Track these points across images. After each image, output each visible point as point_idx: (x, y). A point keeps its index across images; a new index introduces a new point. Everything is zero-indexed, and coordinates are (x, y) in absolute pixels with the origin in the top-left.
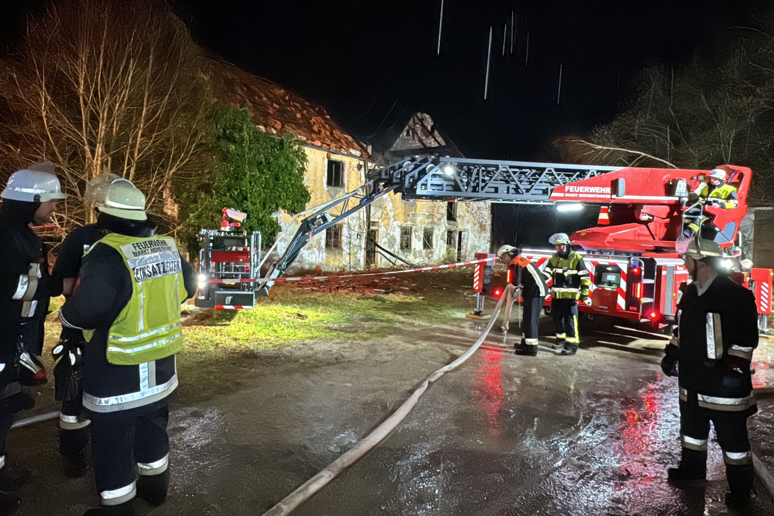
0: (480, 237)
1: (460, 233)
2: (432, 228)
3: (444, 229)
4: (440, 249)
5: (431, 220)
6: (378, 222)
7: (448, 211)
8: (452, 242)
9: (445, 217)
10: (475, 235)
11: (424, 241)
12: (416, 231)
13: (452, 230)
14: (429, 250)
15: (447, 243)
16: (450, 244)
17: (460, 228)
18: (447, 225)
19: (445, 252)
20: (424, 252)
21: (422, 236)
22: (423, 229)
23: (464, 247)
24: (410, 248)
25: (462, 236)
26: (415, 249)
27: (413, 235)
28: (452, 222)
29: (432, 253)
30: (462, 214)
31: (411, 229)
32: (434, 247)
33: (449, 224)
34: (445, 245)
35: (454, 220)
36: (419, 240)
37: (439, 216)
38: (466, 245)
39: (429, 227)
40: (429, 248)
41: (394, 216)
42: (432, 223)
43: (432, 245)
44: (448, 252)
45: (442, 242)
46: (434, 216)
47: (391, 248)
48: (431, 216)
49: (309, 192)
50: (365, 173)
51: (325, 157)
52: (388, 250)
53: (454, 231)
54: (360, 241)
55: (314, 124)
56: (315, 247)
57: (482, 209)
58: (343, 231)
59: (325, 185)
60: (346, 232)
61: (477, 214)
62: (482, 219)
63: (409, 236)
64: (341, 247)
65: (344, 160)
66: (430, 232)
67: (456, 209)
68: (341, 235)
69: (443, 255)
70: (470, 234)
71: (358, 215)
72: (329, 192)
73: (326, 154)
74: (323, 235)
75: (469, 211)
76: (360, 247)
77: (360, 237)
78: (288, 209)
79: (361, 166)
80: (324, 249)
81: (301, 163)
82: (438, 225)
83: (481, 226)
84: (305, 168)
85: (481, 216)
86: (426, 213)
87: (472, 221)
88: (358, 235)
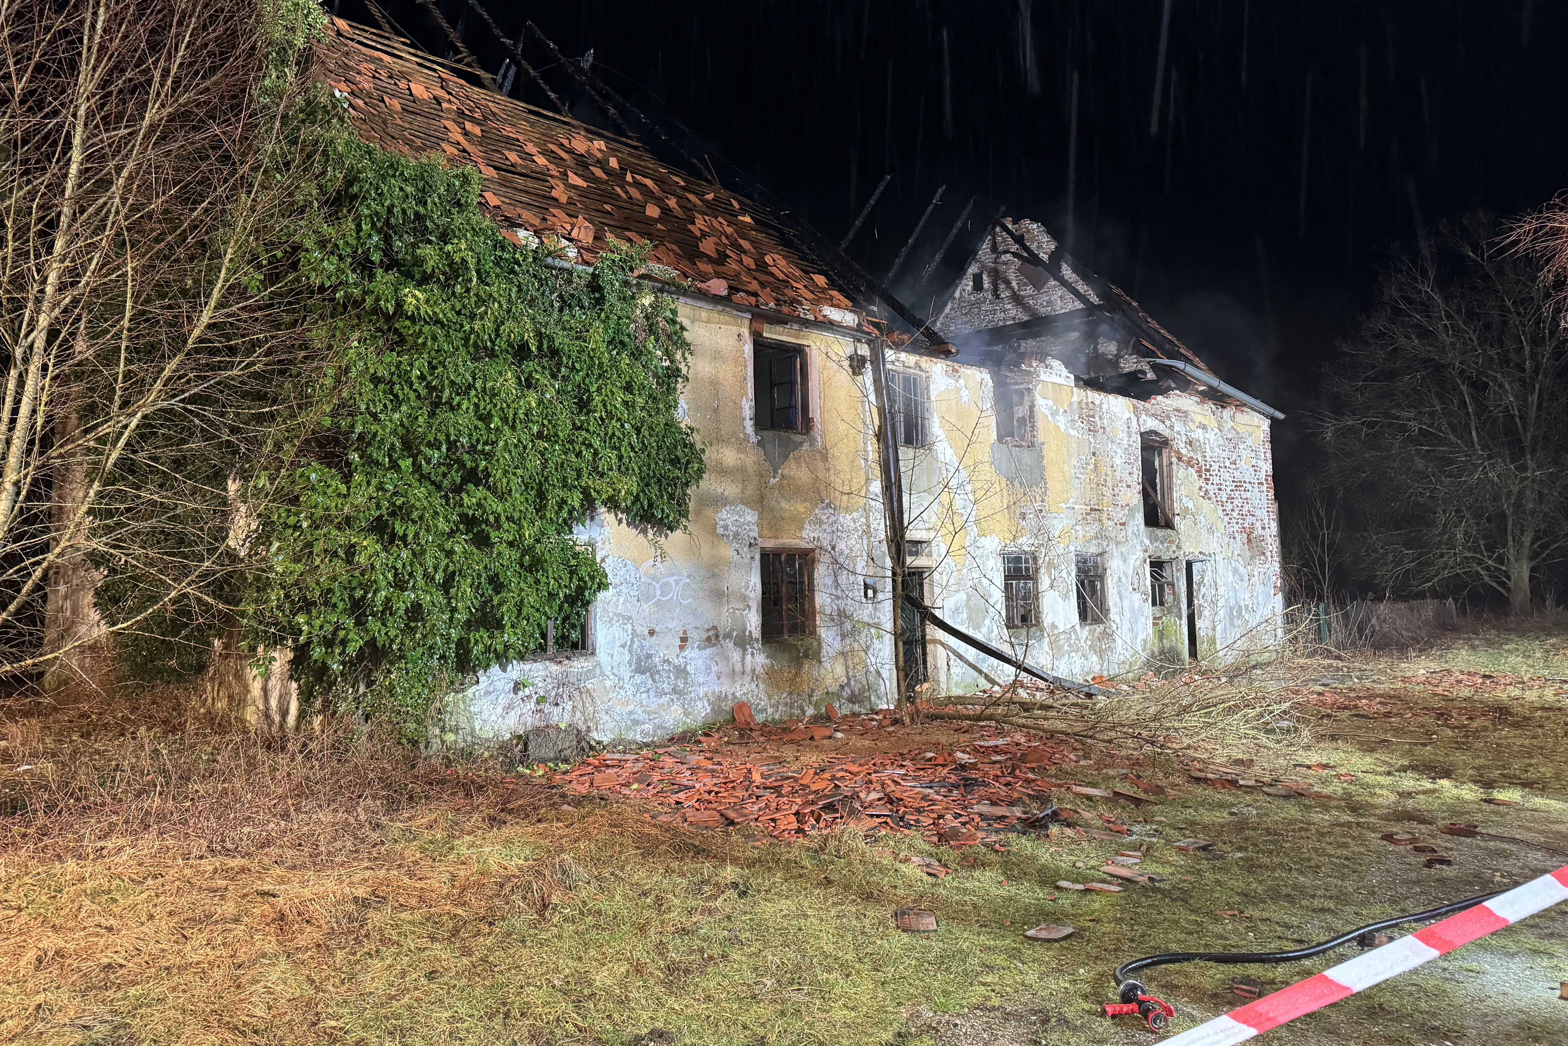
0: (1250, 576)
1: (1189, 565)
2: (1101, 554)
3: (1140, 554)
4: (1133, 622)
5: (1096, 526)
6: (928, 542)
7: (1145, 494)
8: (1168, 597)
9: (1140, 517)
10: (1235, 571)
11: (1080, 596)
12: (1051, 565)
13: (1165, 558)
14: (1099, 628)
15: (1154, 604)
16: (1162, 604)
17: (1189, 549)
18: (1147, 542)
19: (1150, 630)
20: (1084, 632)
21: (1072, 580)
22: (1072, 556)
23: (1206, 613)
24: (1038, 623)
25: (1196, 578)
26: (1054, 626)
27: (1044, 582)
28: (1160, 533)
29: (1108, 635)
30: (1190, 506)
31: (1035, 559)
32: (1113, 615)
33: (1153, 539)
34: (1148, 609)
35: (1169, 525)
36: (1065, 597)
37: (1120, 515)
38: (1214, 603)
39: (1093, 550)
40: (1097, 620)
41: (977, 522)
42: (1101, 535)
43: (1105, 611)
44: (1161, 635)
45: (1137, 596)
46: (1105, 515)
47: (977, 627)
48: (1096, 515)
49: (698, 446)
50: (876, 381)
51: (746, 332)
52: (970, 633)
53: (1170, 562)
54: (875, 609)
55: (704, 235)
56: (728, 636)
57: (1249, 486)
58: (816, 575)
59: (749, 425)
60: (829, 581)
61: (1236, 502)
62: (1249, 519)
63: (1030, 584)
64: (813, 632)
65: (805, 342)
66: (1096, 567)
67: (1170, 488)
68: (812, 590)
69: (1145, 641)
70: (1220, 570)
71: (863, 520)
72: (763, 447)
73: (747, 322)
74: (752, 595)
75: (1211, 493)
76: (877, 626)
77: (875, 592)
78: (627, 510)
79: (862, 360)
80: (757, 640)
81: (667, 352)
82: (1118, 544)
83: (1249, 540)
84: (678, 370)
85: (1245, 509)
86: (1076, 507)
87: (1221, 526)
88: (866, 587)
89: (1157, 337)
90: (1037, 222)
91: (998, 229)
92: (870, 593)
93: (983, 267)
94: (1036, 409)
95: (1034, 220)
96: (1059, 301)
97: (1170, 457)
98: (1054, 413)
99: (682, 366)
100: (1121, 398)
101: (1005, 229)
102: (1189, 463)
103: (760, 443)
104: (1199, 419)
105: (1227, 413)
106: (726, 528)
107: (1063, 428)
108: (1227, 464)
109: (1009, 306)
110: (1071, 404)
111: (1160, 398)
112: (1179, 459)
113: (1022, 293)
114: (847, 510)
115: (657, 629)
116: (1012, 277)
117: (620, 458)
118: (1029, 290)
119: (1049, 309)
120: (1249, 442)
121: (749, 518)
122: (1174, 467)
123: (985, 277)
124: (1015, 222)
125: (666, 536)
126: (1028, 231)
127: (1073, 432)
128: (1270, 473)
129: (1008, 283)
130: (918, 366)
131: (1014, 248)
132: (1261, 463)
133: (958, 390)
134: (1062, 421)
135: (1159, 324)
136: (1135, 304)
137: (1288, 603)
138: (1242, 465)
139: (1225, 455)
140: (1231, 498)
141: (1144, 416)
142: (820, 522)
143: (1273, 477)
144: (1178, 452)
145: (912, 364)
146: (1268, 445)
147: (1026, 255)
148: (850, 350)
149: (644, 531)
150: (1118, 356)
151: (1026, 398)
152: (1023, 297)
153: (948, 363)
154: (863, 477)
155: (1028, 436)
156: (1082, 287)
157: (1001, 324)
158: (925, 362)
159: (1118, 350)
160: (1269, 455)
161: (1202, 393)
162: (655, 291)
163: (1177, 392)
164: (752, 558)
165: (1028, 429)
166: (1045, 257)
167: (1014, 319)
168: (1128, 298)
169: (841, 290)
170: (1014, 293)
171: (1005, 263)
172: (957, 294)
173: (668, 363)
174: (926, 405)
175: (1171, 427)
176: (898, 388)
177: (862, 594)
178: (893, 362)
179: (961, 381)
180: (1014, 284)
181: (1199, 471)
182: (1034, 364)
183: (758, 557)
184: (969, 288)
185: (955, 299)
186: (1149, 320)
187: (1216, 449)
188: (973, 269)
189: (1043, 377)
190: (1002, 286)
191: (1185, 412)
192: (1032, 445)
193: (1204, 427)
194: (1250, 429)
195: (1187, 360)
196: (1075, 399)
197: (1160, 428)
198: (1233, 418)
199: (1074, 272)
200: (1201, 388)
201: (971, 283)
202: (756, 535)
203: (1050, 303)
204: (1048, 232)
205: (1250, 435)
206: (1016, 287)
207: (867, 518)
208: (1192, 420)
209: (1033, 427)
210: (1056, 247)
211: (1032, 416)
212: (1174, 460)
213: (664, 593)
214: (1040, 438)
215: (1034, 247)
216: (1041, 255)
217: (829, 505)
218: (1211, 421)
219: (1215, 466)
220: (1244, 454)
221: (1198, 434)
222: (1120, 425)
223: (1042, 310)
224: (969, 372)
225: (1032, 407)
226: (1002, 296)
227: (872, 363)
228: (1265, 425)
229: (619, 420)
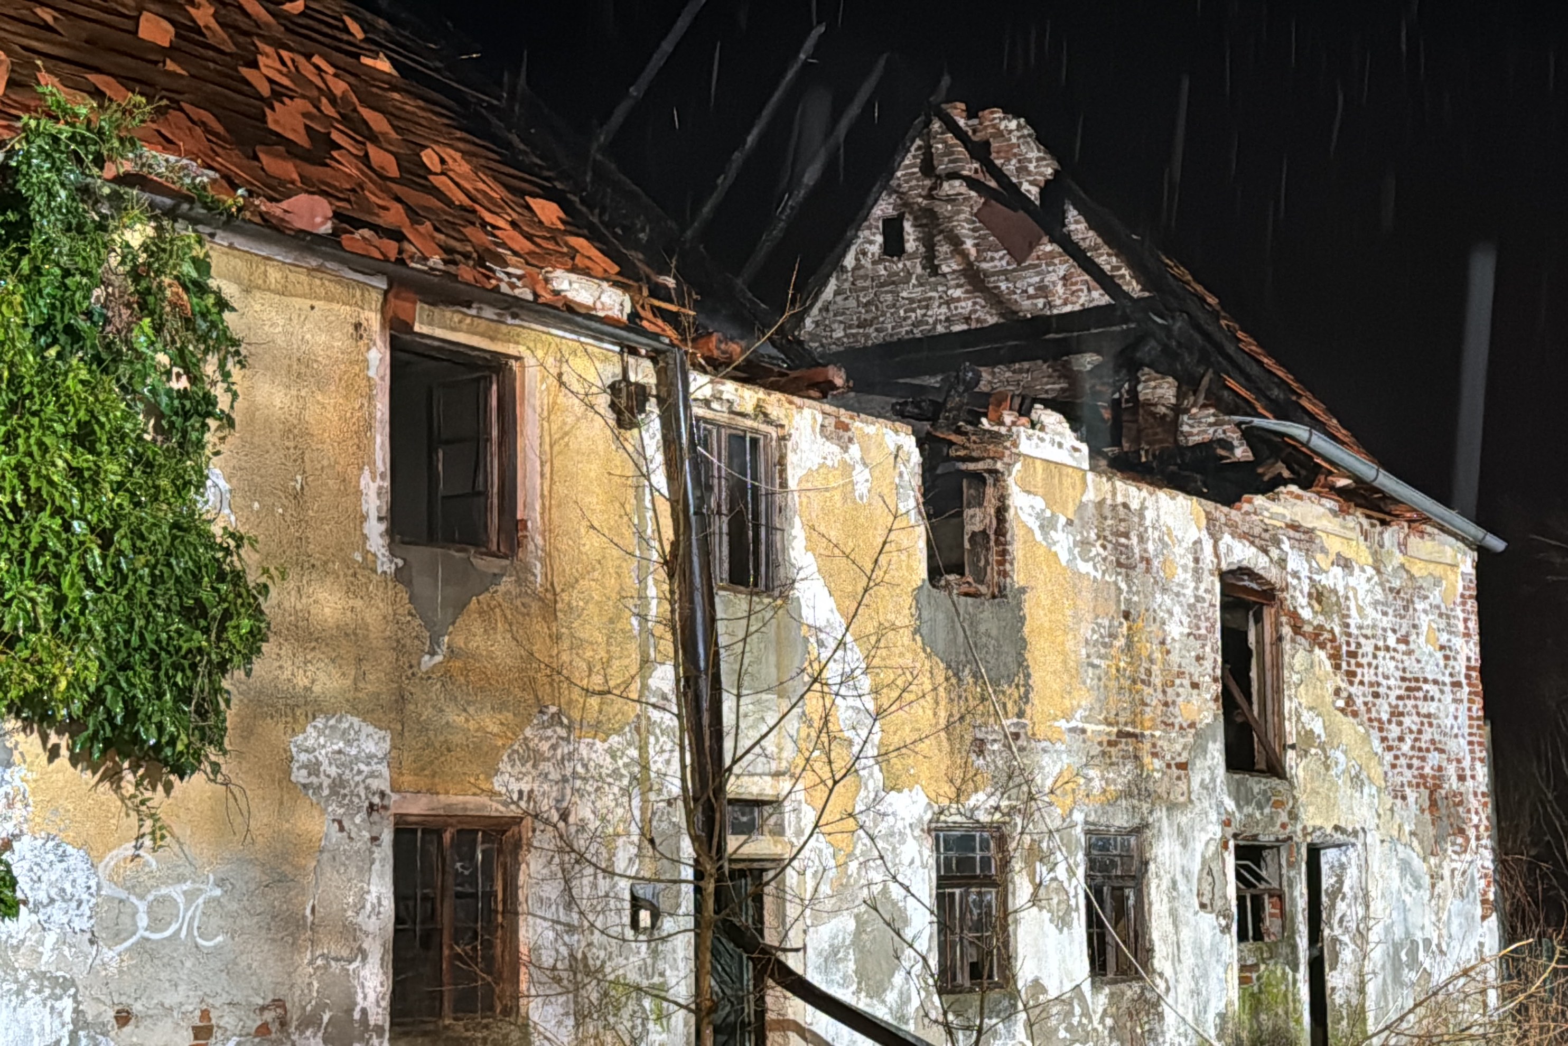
0: (1436, 877)
1: (1314, 853)
2: (1138, 830)
3: (1215, 831)
4: (1200, 975)
5: (1128, 770)
6: (776, 803)
7: (1228, 702)
8: (1271, 923)
9: (1216, 752)
10: (1405, 867)
11: (1093, 921)
12: (1036, 855)
13: (1264, 839)
14: (1131, 991)
15: (1242, 936)
16: (1258, 936)
17: (1313, 821)
18: (1230, 805)
19: (1234, 993)
20: (1099, 1001)
21: (1077, 887)
22: (1078, 831)
23: (1347, 955)
24: (1008, 978)
25: (1327, 881)
26: (1037, 986)
28: (1257, 785)
29: (1148, 1005)
30: (1317, 727)
31: (1002, 841)
32: (1160, 962)
33: (1242, 798)
34: (1230, 946)
35: (1276, 770)
36: (1063, 922)
37: (1175, 745)
38: (1361, 936)
39: (1121, 820)
40: (1126, 973)
41: (882, 757)
42: (1137, 791)
43: (1144, 952)
45: (1208, 921)
46: (1147, 746)
47: (877, 992)
48: (1127, 746)
49: (253, 578)
50: (670, 442)
51: (373, 319)
52: (862, 1004)
53: (1275, 847)
54: (655, 953)
55: (279, 93)
56: (309, 1021)
57: (1433, 689)
58: (522, 878)
59: (375, 531)
60: (552, 890)
61: (1407, 721)
62: (1434, 758)
63: (991, 895)
64: (511, 1010)
65: (511, 349)
66: (1127, 856)
67: (1278, 691)
68: (512, 912)
69: (1222, 1016)
70: (1375, 864)
71: (634, 753)
72: (408, 584)
73: (376, 298)
74: (372, 925)
75: (1359, 702)
76: (659, 993)
77: (656, 915)
78: (73, 727)
79: (641, 392)
80: (379, 1030)
81: (181, 358)
82: (1172, 807)
83: (1433, 804)
84: (210, 400)
85: (1426, 737)
86: (1090, 728)
87: (1376, 772)
88: (636, 903)
89: (1254, 370)
90: (1017, 116)
91: (936, 126)
92: (645, 917)
93: (905, 205)
94: (1010, 515)
95: (1011, 111)
96: (1060, 289)
97: (1277, 625)
98: (1047, 525)
99: (218, 391)
100: (1182, 499)
101: (951, 126)
102: (1317, 638)
103: (401, 576)
104: (1335, 545)
105: (1391, 535)
106: (313, 768)
107: (1064, 557)
108: (1391, 641)
109: (958, 293)
110: (1082, 506)
111: (1259, 500)
112: (1297, 630)
113: (984, 266)
114: (599, 729)
115: (137, 1007)
116: (964, 230)
117: (59, 601)
118: (999, 260)
119: (1040, 302)
120: (1435, 596)
121: (370, 747)
122: (1287, 646)
123: (908, 226)
124: (971, 114)
125: (168, 788)
126: (999, 134)
127: (1085, 567)
128: (1476, 663)
129: (956, 242)
130: (761, 412)
131: (970, 168)
132: (1458, 642)
133: (847, 468)
134: (1063, 541)
135: (1260, 345)
136: (1212, 300)
137: (1509, 934)
138: (1420, 643)
139: (1386, 622)
140: (1396, 714)
141: (1227, 538)
142: (536, 757)
143: (1483, 671)
144: (1294, 616)
145: (749, 408)
146: (1472, 605)
147: (993, 184)
148: (611, 371)
149: (114, 777)
150: (1178, 410)
151: (990, 491)
152: (986, 274)
153: (827, 408)
154: (636, 657)
155: (992, 574)
156: (1106, 260)
157: (940, 329)
158: (776, 403)
159: (1177, 397)
160: (1473, 625)
161: (1342, 493)
162: (154, 214)
163: (1294, 488)
164: (374, 839)
165: (994, 558)
166: (1032, 191)
167: (967, 319)
168: (1199, 288)
169: (594, 237)
170: (970, 264)
171: (950, 199)
172: (849, 261)
173: (184, 383)
174: (778, 499)
175: (1282, 563)
176: (719, 463)
177: (627, 920)
178: (707, 403)
179: (855, 450)
180: (969, 244)
181: (1335, 657)
182: (1008, 418)
183: (387, 837)
184: (875, 249)
185: (843, 269)
186: (1240, 334)
187: (1369, 610)
188: (884, 208)
189: (1025, 446)
190: (944, 249)
191: (1310, 531)
192: (1000, 593)
193: (1346, 564)
194: (1438, 571)
195: (1315, 423)
196: (1090, 496)
197: (1260, 563)
198: (1403, 546)
199: (1091, 227)
200: (1342, 482)
201: (879, 239)
202: (385, 786)
203: (1043, 290)
204: (1039, 139)
205: (1437, 582)
206: (973, 252)
207: (643, 749)
208: (1323, 550)
209: (1004, 553)
210: (1056, 172)
211: (1001, 531)
212: (1286, 631)
213: (156, 923)
214: (1019, 578)
215: (1010, 168)
216: (1025, 187)
217: (556, 720)
218: (1360, 552)
219: (1368, 647)
220: (1424, 621)
221: (1333, 578)
222: (1181, 556)
223: (1026, 304)
224: (871, 429)
225: (1001, 511)
226: (945, 269)
227: (661, 401)
228: (1467, 563)
229: (58, 511)
